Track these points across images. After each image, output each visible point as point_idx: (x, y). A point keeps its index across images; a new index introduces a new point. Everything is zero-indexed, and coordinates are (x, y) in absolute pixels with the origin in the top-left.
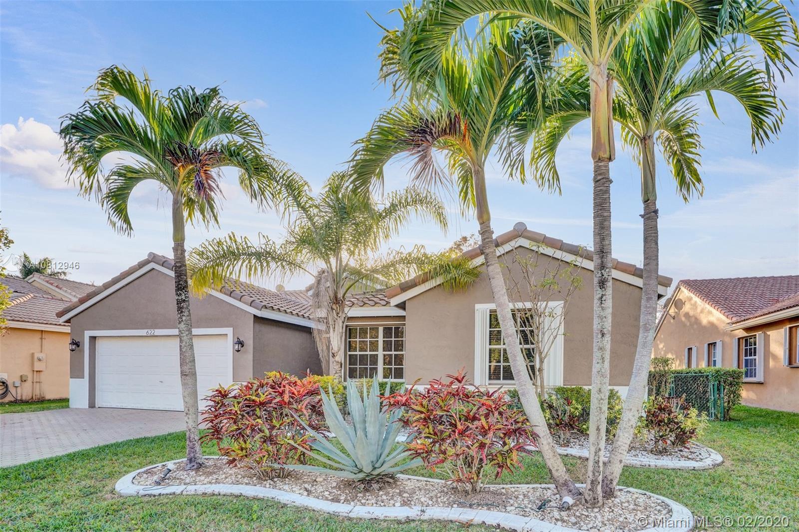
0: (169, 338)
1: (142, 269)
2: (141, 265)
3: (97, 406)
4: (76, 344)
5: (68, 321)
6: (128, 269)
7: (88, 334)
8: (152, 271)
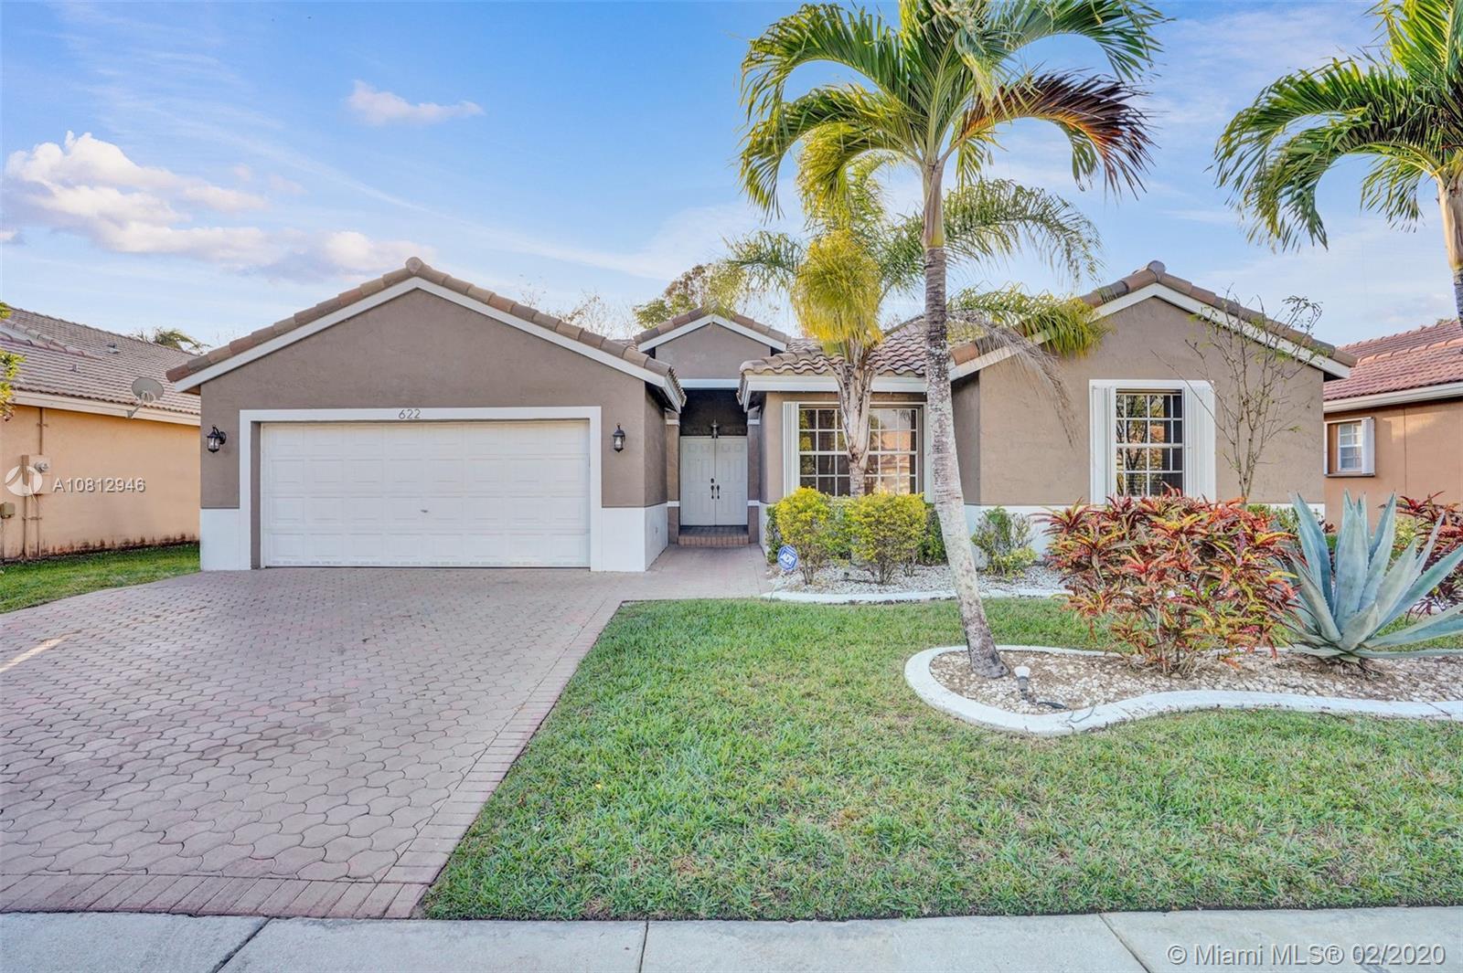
0: (444, 425)
1: (389, 290)
2: (391, 281)
3: (262, 566)
4: (220, 439)
5: (195, 390)
6: (358, 286)
7: (247, 417)
8: (413, 295)
